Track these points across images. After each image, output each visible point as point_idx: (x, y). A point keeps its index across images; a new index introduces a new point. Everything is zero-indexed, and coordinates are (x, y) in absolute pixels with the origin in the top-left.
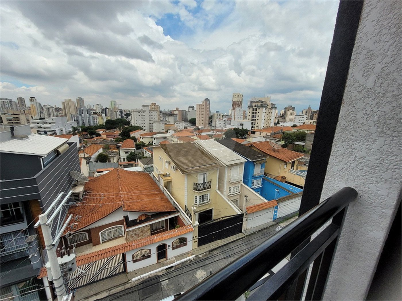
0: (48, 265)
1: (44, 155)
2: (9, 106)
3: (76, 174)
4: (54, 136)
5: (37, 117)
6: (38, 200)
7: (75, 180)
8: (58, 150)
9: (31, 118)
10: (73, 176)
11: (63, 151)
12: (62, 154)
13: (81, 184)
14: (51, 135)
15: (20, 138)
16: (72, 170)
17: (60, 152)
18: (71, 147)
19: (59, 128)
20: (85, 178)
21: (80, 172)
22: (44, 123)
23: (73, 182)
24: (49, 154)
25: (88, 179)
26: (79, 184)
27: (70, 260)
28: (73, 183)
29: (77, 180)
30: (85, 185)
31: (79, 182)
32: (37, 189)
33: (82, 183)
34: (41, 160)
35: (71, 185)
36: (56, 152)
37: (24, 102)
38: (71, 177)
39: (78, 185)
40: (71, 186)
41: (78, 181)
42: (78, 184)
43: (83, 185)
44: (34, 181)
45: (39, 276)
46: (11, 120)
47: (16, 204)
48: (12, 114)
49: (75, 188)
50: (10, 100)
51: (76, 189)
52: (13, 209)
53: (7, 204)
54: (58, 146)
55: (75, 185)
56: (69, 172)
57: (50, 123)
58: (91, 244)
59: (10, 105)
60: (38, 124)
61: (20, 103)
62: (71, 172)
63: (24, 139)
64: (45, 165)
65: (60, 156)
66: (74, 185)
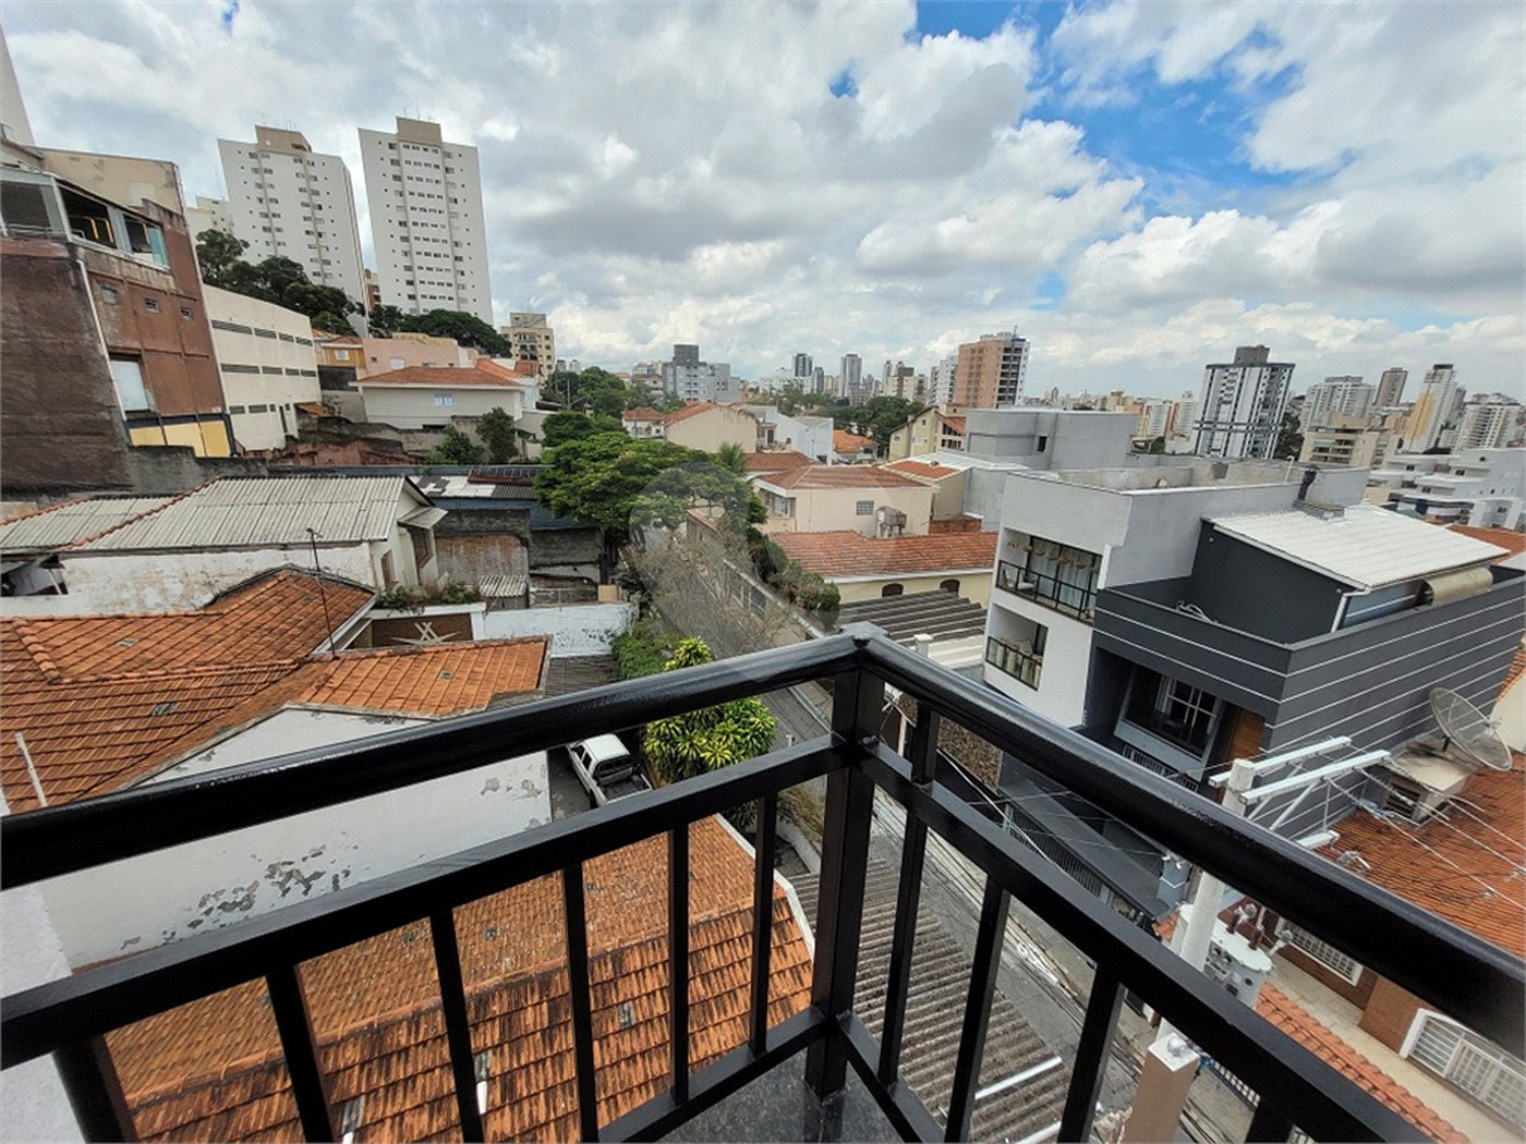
0: (1187, 911)
1: (1361, 587)
2: (1342, 403)
3: (1457, 711)
4: (1450, 528)
5: (1423, 443)
6: (1264, 720)
7: (1441, 730)
8: (1430, 583)
9: (1396, 443)
10: (1438, 713)
11: (1448, 595)
12: (1435, 604)
13: (1457, 763)
14: (1440, 520)
15: (1318, 510)
16: (1447, 684)
17: (1432, 594)
18: (1501, 590)
19: (1492, 498)
20: (1493, 748)
21: (1488, 711)
22: (1436, 470)
23: (1423, 735)
24: (1382, 590)
25: (1509, 763)
26: (1449, 757)
27: (1247, 964)
28: (1420, 738)
29: (1445, 736)
30: (1479, 777)
31: (1450, 745)
32: (1277, 688)
33: (1465, 758)
34: (1343, 601)
35: (1408, 738)
36: (1418, 590)
37: (1399, 389)
38: (1425, 711)
39: (1442, 758)
40: (1404, 744)
41: (1448, 741)
42: (1441, 754)
43: (1464, 770)
44: (1284, 659)
45: (1158, 925)
46: (1326, 450)
47: (1208, 701)
48: (1337, 431)
49: (1419, 760)
50: (1357, 381)
51: (1420, 765)
52: (1196, 708)
53: (1190, 688)
54: (1437, 568)
55: (1427, 752)
56: (1432, 687)
57: (1460, 473)
58: (1358, 1013)
59: (1347, 397)
60: (1410, 473)
61: (1382, 394)
62: (1435, 690)
63: (1326, 515)
64: (1346, 622)
65: (1422, 608)
66: (1420, 745)
